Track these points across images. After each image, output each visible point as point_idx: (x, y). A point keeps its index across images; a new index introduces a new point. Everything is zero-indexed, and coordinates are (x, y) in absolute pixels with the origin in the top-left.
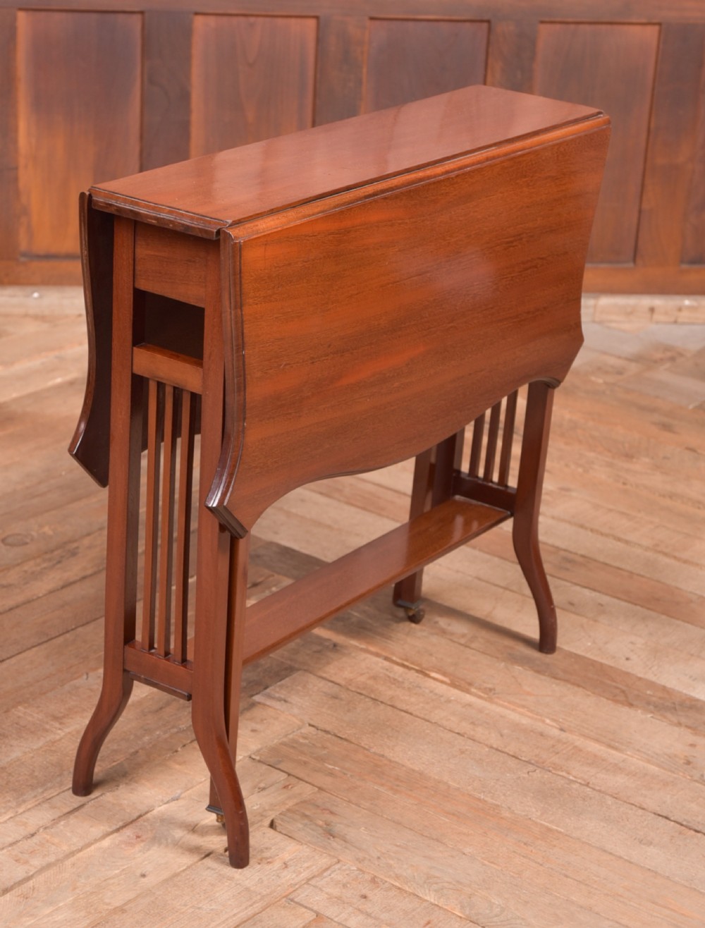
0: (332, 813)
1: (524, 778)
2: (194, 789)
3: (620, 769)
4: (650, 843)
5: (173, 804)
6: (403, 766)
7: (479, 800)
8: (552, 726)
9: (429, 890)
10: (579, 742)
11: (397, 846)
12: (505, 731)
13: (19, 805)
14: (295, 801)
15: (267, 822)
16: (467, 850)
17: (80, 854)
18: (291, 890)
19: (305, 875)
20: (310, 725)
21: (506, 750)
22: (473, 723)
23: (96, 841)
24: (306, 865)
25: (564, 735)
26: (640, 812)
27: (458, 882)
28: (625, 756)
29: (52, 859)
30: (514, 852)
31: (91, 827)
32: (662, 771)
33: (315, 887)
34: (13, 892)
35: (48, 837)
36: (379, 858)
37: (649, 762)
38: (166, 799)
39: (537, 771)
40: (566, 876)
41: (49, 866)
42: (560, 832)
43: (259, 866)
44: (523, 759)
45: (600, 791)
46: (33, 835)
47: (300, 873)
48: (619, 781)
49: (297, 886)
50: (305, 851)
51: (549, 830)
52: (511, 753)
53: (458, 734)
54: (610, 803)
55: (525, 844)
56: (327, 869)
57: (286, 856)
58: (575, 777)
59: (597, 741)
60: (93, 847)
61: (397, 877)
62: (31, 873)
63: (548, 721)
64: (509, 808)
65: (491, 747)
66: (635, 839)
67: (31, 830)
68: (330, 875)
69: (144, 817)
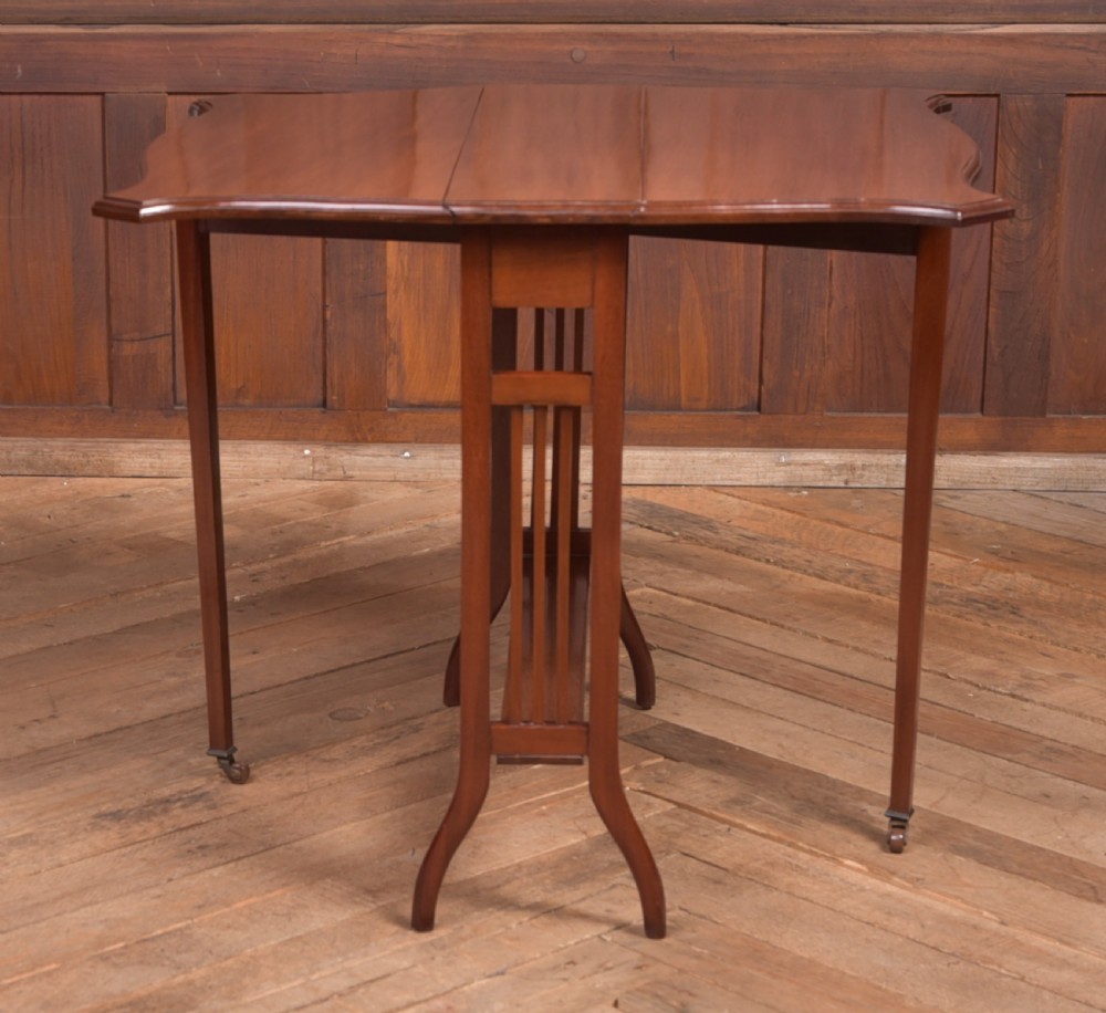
0: (690, 994)
1: (942, 970)
2: (526, 965)
3: (1069, 964)
5: (497, 978)
6: (789, 952)
7: (880, 988)
8: (991, 919)
10: (1021, 935)
12: (929, 923)
13: (312, 972)
14: (647, 981)
15: (612, 1002)
20: (681, 909)
21: (926, 942)
22: (889, 913)
25: (1003, 928)
26: (1084, 1008)
28: (1077, 952)
31: (395, 995)
35: (341, 1003)
38: (488, 973)
39: (961, 964)
44: (946, 950)
45: (1038, 986)
46: (324, 1001)
48: (1066, 976)
52: (931, 944)
53: (868, 923)
54: (1047, 998)
58: (1008, 970)
59: (1046, 935)
63: (986, 914)
64: (916, 999)
65: (908, 938)
69: (461, 990)
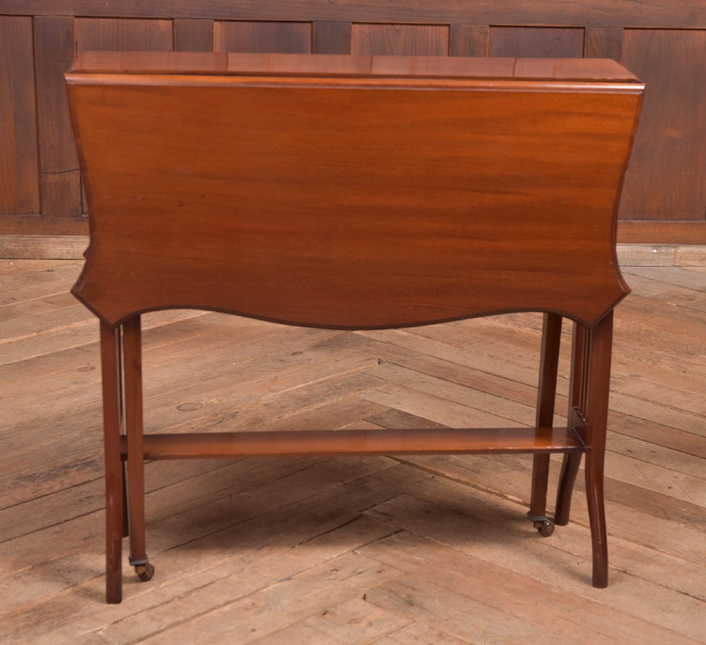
0: (413, 589)
1: (574, 567)
2: (305, 572)
3: (653, 561)
4: (671, 611)
5: (286, 582)
6: (476, 558)
7: (535, 581)
9: (485, 641)
10: (622, 542)
11: (463, 612)
12: (563, 536)
14: (385, 581)
15: (362, 596)
16: (521, 615)
17: (205, 616)
18: (372, 641)
19: (385, 630)
21: (563, 548)
23: (219, 607)
24: (387, 624)
26: (666, 590)
27: (510, 636)
28: (658, 552)
29: (181, 618)
30: (558, 616)
31: (217, 597)
32: (688, 562)
33: (392, 638)
34: (146, 641)
35: (180, 603)
36: (447, 620)
37: (677, 556)
38: (279, 580)
39: (586, 562)
40: (598, 633)
41: (178, 623)
42: (598, 604)
43: (349, 625)
44: (575, 553)
45: (635, 576)
46: (168, 602)
47: (381, 629)
48: (652, 569)
49: (377, 639)
50: (389, 614)
51: (589, 602)
52: (566, 550)
54: (642, 584)
55: (568, 611)
56: (403, 627)
57: (372, 618)
58: (615, 566)
59: (637, 542)
60: (216, 611)
61: (460, 633)
62: (162, 628)
64: (559, 587)
65: (551, 546)
66: (659, 608)
67: (168, 598)
68: (405, 631)
69: (261, 591)
